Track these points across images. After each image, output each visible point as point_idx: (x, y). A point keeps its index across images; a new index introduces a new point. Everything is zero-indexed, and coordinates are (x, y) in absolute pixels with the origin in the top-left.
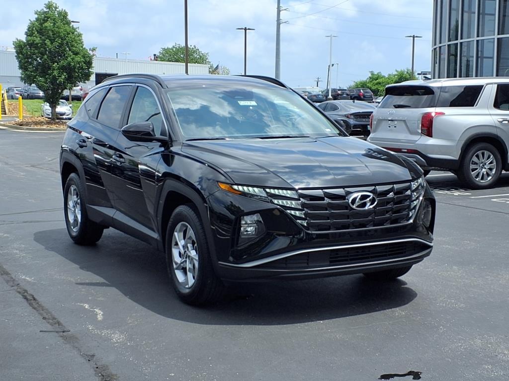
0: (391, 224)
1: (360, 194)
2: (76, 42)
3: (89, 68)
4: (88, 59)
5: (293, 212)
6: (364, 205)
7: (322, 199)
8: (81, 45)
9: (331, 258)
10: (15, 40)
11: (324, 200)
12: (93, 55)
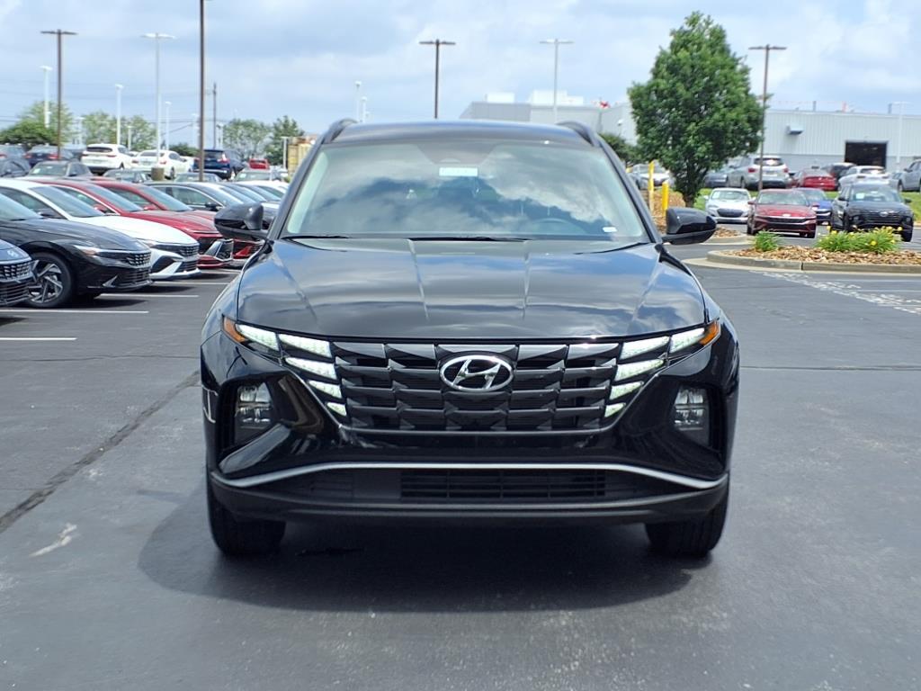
0: (555, 428)
1: (469, 359)
2: (735, 84)
3: (755, 131)
4: (754, 116)
5: (320, 385)
6: (480, 382)
7: (383, 363)
8: (744, 89)
9: (404, 487)
10: (631, 86)
11: (385, 364)
12: (765, 108)
